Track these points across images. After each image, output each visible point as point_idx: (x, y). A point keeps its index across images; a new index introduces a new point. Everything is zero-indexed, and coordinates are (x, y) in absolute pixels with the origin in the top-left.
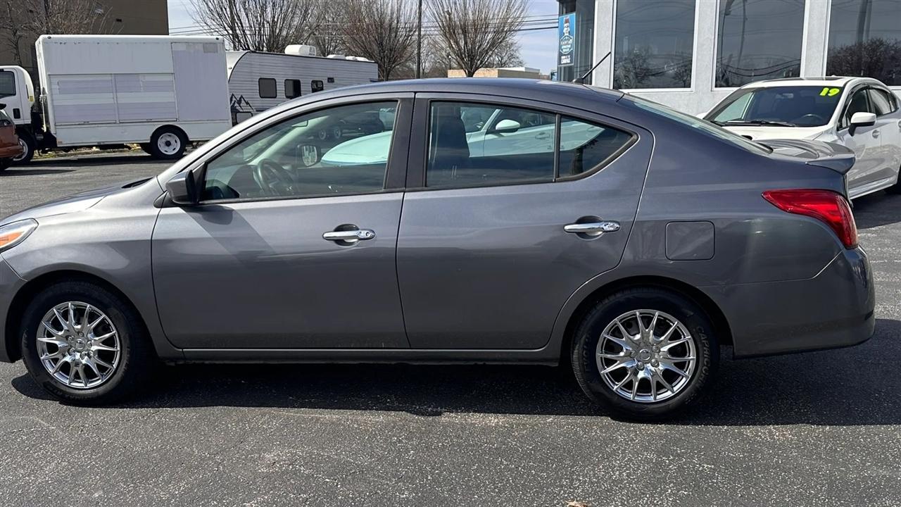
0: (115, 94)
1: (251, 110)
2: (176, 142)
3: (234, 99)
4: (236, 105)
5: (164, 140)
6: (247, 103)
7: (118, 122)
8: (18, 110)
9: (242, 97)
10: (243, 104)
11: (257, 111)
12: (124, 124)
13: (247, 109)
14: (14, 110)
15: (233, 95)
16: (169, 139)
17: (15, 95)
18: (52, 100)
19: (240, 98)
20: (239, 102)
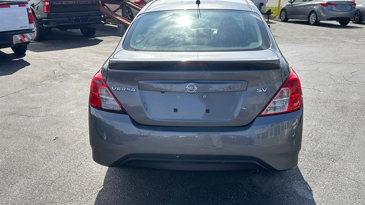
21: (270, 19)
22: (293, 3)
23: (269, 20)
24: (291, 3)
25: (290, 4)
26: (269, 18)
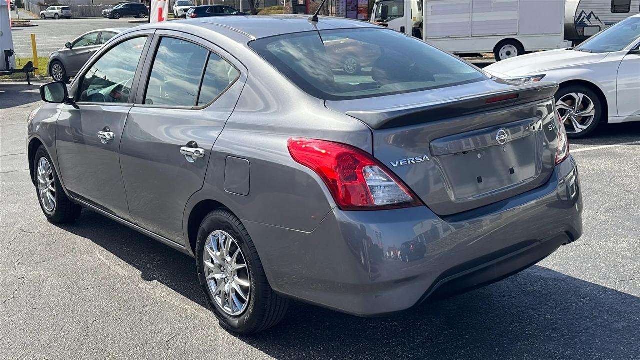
0: (471, 14)
1: (600, 25)
2: (515, 52)
3: (584, 15)
4: (585, 20)
5: (506, 51)
6: (597, 18)
7: (471, 36)
8: (404, 28)
9: (592, 13)
10: (593, 18)
11: (606, 25)
12: (475, 38)
13: (597, 23)
14: (401, 28)
15: (583, 11)
16: (510, 50)
17: (403, 16)
18: (426, 20)
19: (591, 14)
20: (589, 18)
21: (32, 81)
22: (73, 49)
23: (31, 83)
24: (71, 48)
25: (69, 49)
26: (31, 79)
